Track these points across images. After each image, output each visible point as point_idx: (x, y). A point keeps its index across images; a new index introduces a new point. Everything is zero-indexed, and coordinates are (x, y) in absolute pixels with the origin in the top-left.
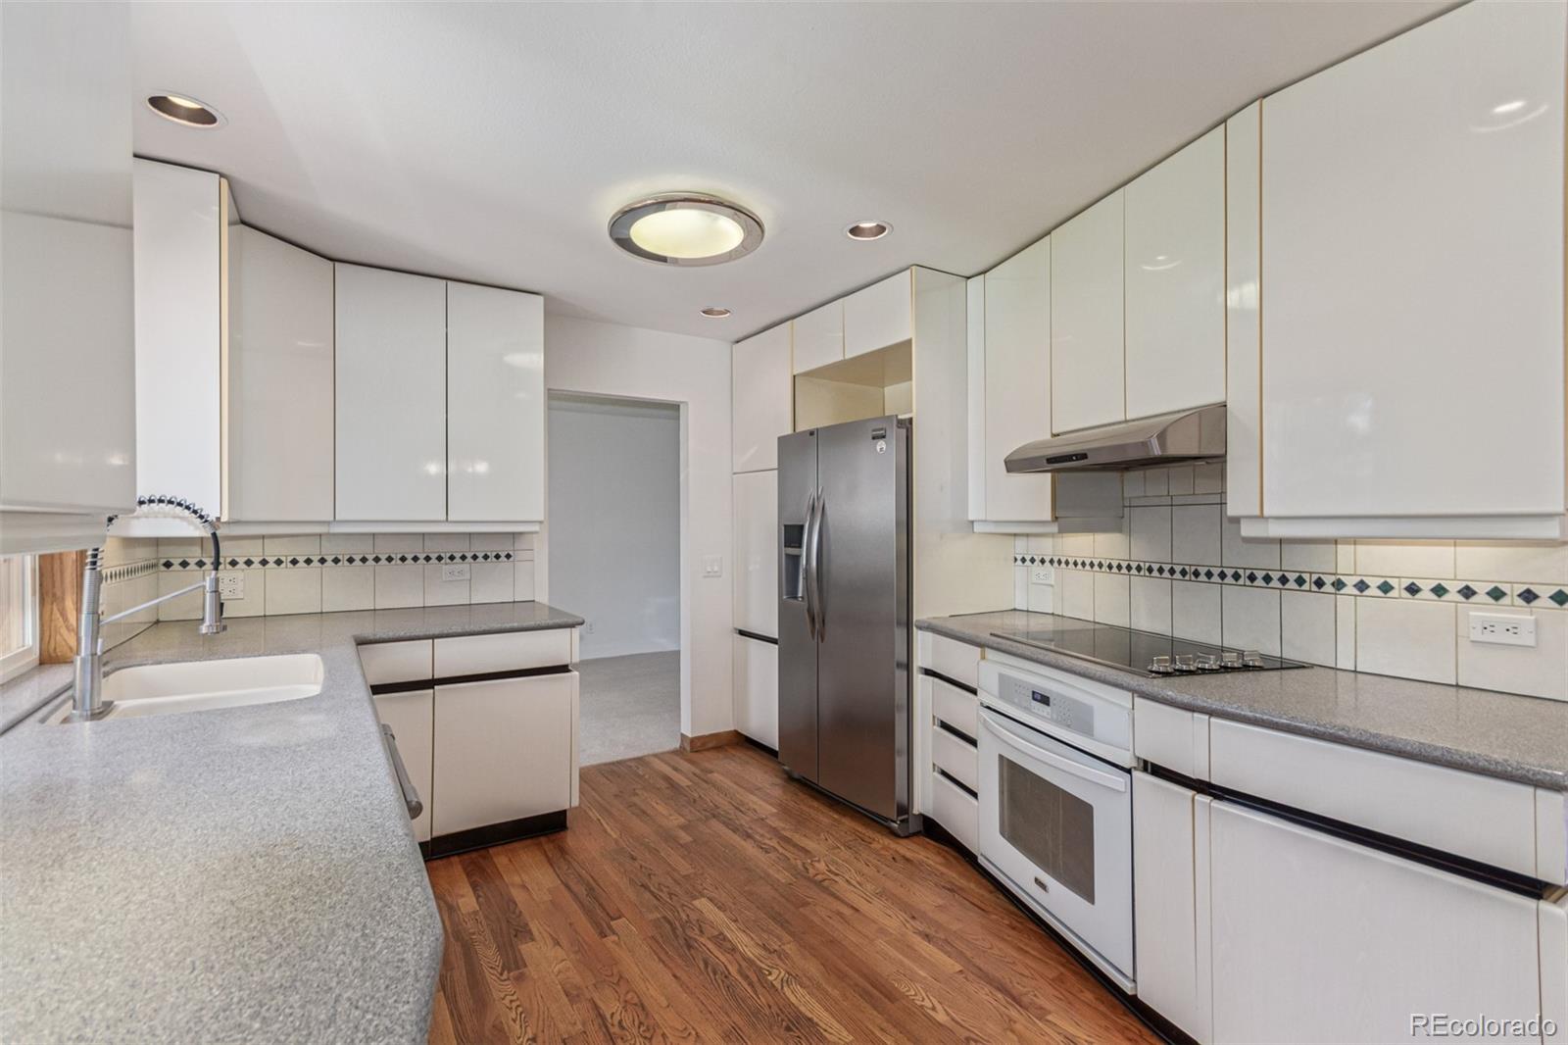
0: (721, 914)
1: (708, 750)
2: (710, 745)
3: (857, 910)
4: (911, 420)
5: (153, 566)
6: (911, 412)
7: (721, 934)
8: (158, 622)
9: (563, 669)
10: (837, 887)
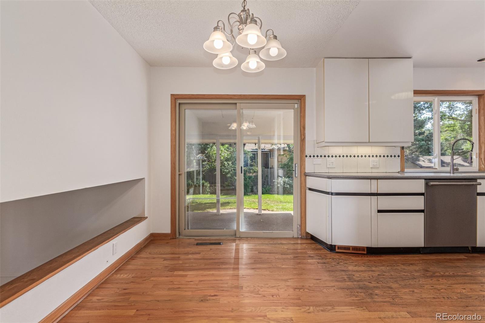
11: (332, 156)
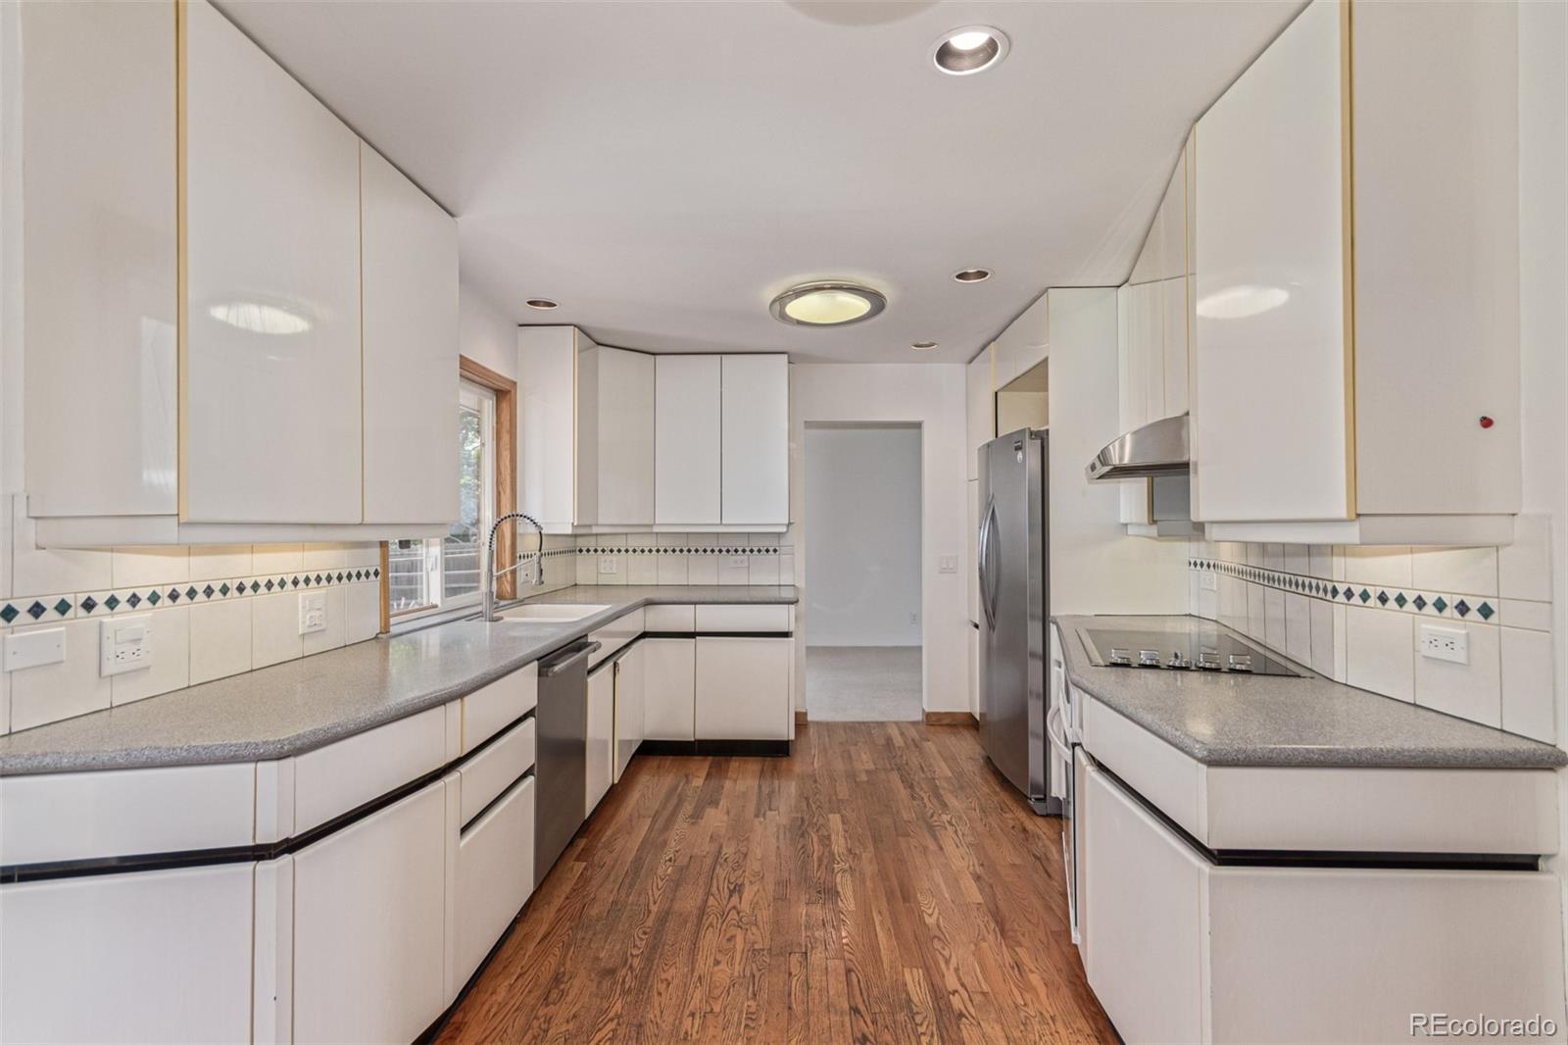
0: (840, 826)
1: (942, 725)
2: (944, 722)
3: (941, 849)
4: (1047, 431)
5: (574, 551)
6: (1047, 423)
7: (829, 836)
8: (576, 585)
9: (786, 635)
10: (943, 832)
11: (134, 600)
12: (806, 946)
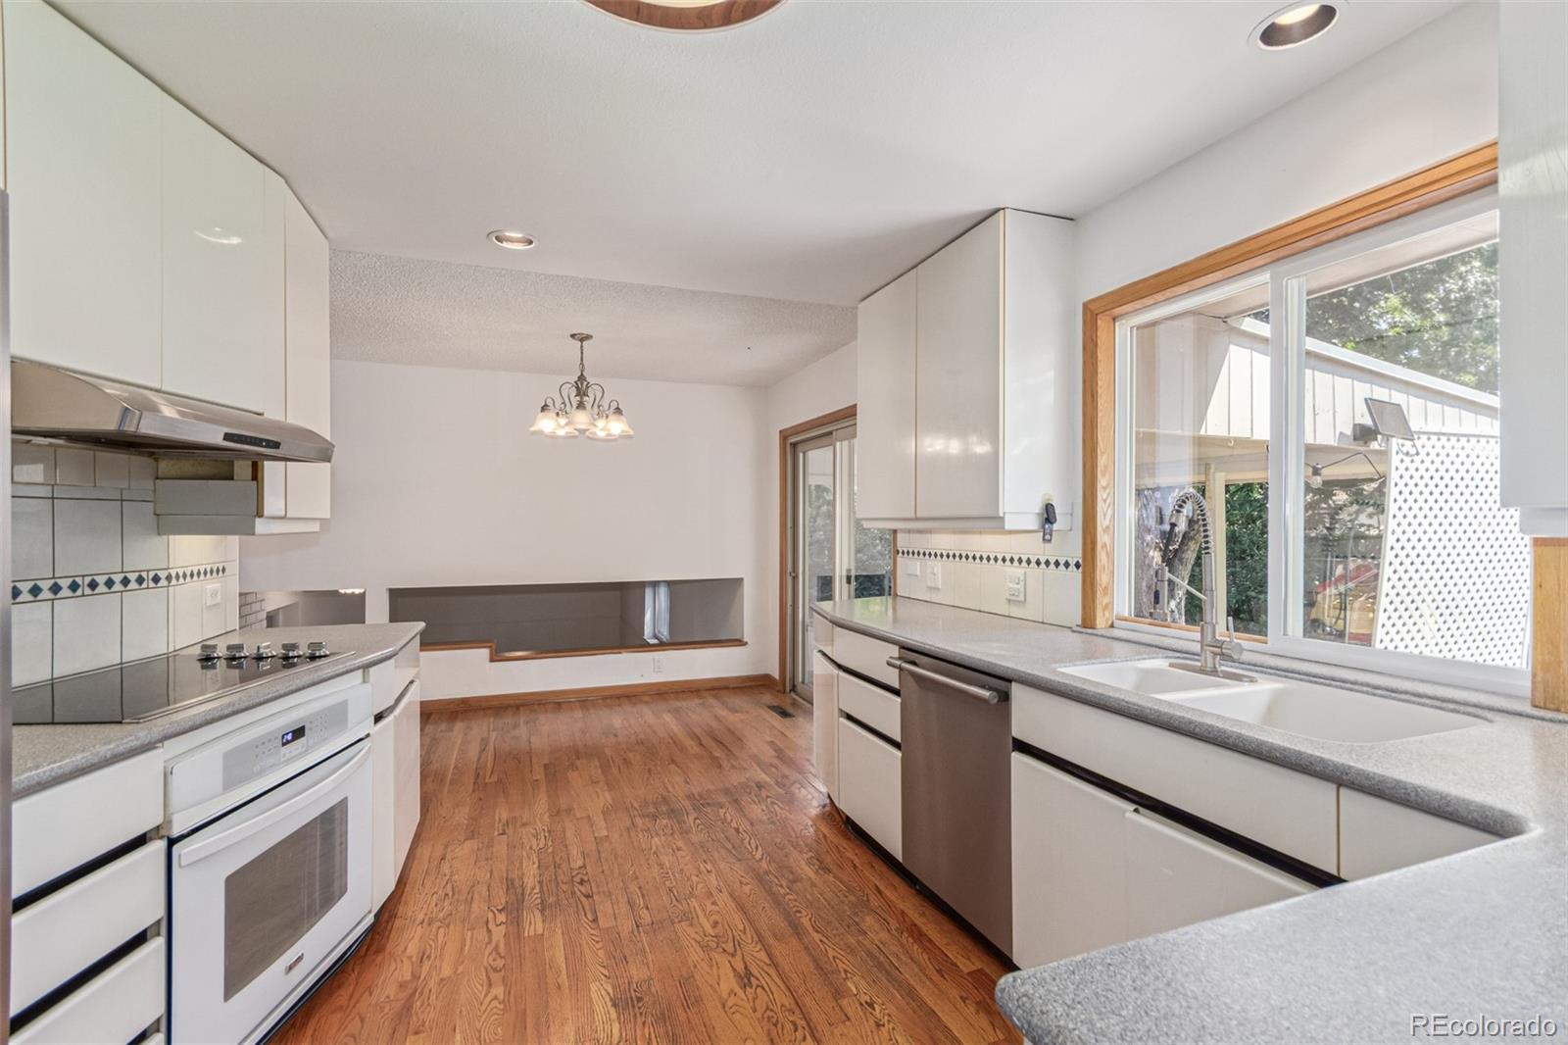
12: (639, 933)
